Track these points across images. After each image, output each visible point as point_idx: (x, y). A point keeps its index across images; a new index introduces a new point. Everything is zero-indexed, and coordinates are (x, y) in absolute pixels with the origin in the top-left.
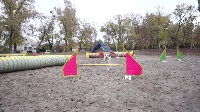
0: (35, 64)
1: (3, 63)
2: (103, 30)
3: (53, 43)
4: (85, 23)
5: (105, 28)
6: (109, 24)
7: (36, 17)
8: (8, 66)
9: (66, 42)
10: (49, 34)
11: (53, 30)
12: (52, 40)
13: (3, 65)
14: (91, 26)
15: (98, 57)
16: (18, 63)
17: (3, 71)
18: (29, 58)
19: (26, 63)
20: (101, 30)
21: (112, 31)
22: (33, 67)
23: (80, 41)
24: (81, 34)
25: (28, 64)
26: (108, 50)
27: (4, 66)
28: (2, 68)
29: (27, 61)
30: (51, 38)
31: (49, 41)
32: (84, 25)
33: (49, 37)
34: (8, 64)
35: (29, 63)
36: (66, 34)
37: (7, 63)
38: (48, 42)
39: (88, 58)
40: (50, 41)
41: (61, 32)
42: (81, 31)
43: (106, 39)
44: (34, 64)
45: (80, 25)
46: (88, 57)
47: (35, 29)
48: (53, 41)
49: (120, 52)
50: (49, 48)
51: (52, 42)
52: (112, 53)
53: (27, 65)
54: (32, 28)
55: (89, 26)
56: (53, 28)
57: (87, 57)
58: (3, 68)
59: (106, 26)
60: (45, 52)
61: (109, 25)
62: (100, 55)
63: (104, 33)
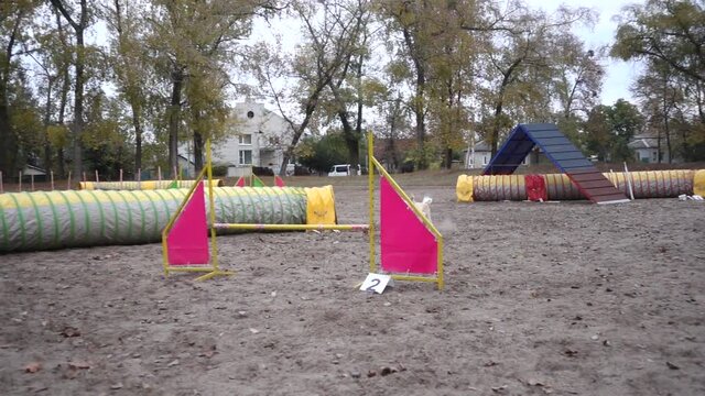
0: (144, 224)
1: (20, 215)
2: (627, 46)
3: (363, 126)
4: (517, 15)
5: (638, 38)
6: (666, 12)
7: (279, 7)
8: (35, 228)
9: (420, 118)
10: (344, 85)
11: (364, 62)
12: (360, 113)
13: (19, 223)
14: (555, 31)
15: (517, 198)
16: (72, 214)
17: (20, 243)
18: (121, 199)
19: (106, 215)
20: (615, 47)
21: (684, 51)
22: (135, 234)
23: (492, 112)
24: (501, 77)
25: (113, 220)
26: (563, 164)
27: (22, 225)
28: (14, 232)
29: (112, 209)
30: (351, 101)
31: (344, 116)
32: (512, 26)
33: (343, 98)
34: (35, 220)
35: (116, 217)
36: (420, 81)
37: (34, 217)
38: (338, 124)
39: (467, 202)
40: (351, 120)
41: (398, 72)
42: (499, 58)
43: (653, 96)
44: (140, 224)
45: (491, 28)
46: (468, 197)
47: (276, 60)
48: (363, 117)
49: (643, 173)
50: (344, 151)
51: (360, 121)
52: (592, 177)
53: (112, 227)
54: (258, 59)
55: (541, 31)
56: (364, 53)
57: (460, 196)
58: (20, 232)
59: (649, 25)
60: (330, 174)
61: (662, 17)
62: (528, 188)
63: (639, 66)
